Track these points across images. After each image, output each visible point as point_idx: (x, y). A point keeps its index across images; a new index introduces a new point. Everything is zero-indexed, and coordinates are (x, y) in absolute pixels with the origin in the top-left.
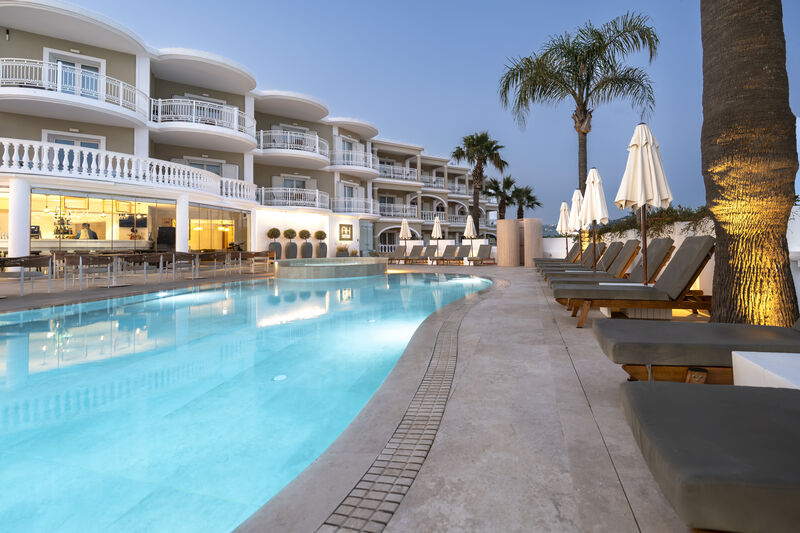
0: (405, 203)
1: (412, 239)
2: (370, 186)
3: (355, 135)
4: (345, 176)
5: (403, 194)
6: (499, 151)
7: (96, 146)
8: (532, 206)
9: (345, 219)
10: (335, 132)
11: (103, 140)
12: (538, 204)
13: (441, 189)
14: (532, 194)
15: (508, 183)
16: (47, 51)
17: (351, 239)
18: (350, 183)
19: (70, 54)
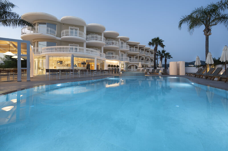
0: (134, 58)
1: (142, 67)
2: (126, 53)
3: (124, 41)
4: (121, 51)
5: (133, 55)
6: (162, 42)
7: (77, 46)
8: (169, 58)
9: (122, 62)
10: (119, 40)
11: (78, 45)
12: (172, 57)
13: (144, 54)
14: (170, 54)
15: (163, 51)
16: (69, 27)
17: (124, 67)
18: (122, 53)
19: (73, 27)
